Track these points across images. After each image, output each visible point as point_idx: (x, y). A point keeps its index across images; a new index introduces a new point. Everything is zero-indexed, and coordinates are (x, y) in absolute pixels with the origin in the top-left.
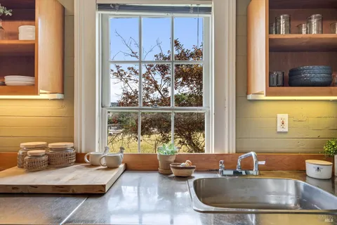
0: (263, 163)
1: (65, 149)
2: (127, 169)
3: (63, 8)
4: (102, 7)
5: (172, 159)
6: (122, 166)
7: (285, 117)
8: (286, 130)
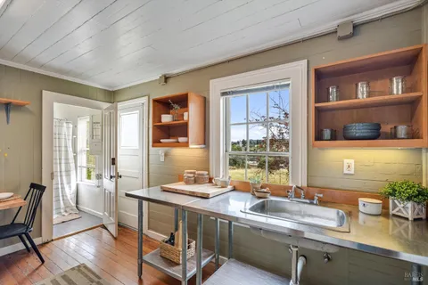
0: (321, 195)
1: (203, 175)
2: (234, 189)
3: (205, 98)
4: (224, 94)
5: (259, 186)
6: (230, 187)
7: (352, 162)
8: (352, 172)
